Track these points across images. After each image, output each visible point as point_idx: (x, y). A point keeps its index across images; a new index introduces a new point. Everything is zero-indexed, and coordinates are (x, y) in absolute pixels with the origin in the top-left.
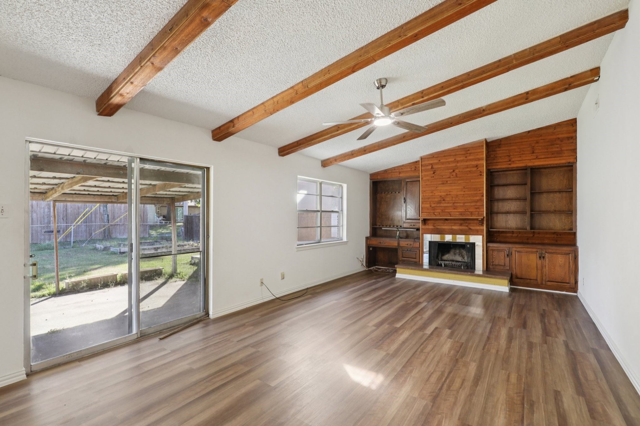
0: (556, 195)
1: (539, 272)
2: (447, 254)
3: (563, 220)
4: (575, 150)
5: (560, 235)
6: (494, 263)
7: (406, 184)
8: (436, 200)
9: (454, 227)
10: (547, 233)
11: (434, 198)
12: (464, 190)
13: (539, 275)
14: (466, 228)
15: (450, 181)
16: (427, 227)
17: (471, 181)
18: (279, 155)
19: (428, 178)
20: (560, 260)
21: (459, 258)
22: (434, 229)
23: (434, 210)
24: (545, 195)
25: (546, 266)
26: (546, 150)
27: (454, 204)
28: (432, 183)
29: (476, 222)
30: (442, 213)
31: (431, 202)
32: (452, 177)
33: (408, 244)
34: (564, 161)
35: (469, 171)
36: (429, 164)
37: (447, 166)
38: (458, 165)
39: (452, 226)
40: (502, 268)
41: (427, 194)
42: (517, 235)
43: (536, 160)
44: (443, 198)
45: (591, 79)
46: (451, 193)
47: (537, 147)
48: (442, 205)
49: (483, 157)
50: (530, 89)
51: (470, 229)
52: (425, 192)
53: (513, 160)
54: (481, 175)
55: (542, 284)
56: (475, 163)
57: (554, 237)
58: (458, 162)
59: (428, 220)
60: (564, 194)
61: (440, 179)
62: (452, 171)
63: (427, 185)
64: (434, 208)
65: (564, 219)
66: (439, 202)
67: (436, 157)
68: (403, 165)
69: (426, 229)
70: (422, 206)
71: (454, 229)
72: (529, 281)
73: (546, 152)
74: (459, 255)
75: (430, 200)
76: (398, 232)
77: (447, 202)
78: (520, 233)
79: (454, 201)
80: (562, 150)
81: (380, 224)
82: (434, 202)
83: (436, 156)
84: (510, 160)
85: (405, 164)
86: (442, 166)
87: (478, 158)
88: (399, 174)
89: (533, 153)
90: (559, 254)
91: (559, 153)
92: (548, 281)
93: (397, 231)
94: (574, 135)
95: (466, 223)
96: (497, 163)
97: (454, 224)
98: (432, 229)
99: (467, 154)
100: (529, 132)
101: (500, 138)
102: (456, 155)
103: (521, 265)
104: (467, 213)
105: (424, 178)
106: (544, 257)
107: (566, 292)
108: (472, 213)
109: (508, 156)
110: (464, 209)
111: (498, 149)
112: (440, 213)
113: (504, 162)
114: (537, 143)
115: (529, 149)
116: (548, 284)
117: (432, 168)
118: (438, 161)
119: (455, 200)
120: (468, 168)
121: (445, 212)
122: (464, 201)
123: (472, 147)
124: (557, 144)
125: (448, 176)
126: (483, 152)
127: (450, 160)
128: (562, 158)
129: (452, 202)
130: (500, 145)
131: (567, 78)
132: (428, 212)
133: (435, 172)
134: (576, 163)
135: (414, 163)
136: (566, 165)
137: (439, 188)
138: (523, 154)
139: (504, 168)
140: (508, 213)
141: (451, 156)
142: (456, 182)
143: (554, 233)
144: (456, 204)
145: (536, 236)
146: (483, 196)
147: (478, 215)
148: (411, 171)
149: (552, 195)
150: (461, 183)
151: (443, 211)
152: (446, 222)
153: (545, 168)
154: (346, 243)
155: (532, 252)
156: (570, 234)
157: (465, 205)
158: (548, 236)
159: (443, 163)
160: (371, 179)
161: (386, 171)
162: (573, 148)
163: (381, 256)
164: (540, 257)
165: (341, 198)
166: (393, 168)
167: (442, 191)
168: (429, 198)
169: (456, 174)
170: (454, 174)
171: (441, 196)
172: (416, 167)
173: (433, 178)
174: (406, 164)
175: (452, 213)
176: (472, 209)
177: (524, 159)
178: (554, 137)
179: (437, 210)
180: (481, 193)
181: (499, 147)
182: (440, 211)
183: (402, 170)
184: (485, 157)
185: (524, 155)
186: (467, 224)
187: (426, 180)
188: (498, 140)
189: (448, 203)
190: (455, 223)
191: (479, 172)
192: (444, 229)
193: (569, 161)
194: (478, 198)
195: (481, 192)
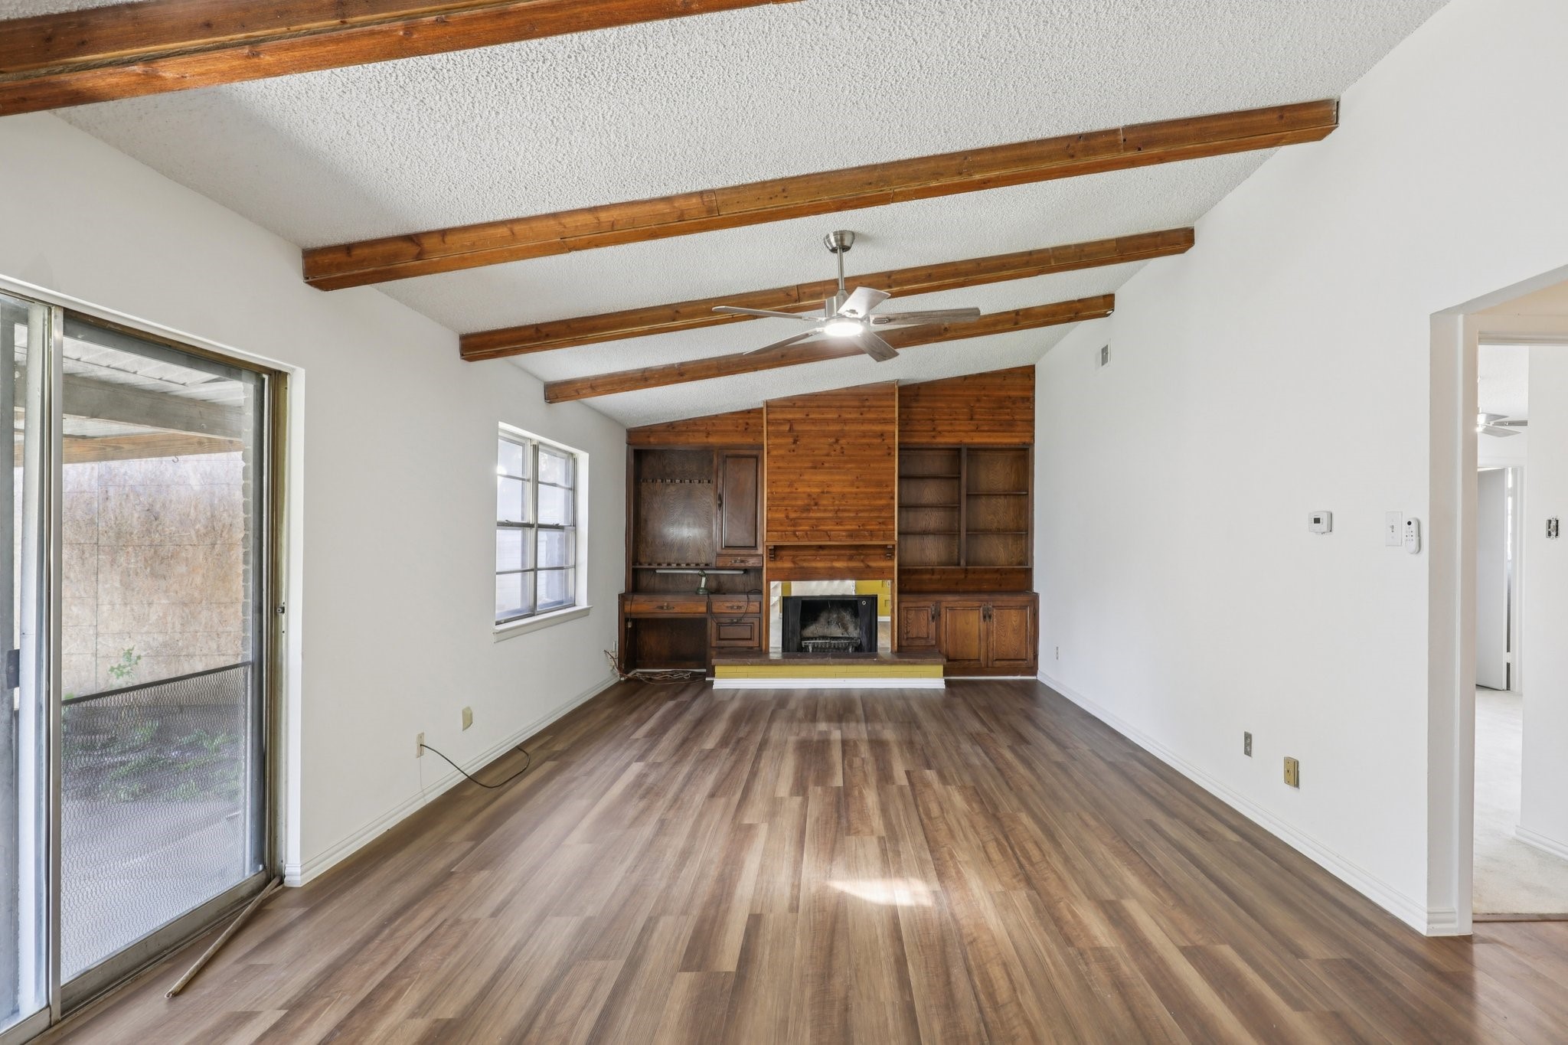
0: (999, 500)
1: (983, 644)
2: (812, 624)
3: (1010, 546)
4: (1031, 422)
5: (1005, 574)
6: (910, 635)
7: (725, 462)
8: (799, 503)
9: (837, 564)
10: (986, 571)
11: (796, 499)
12: (856, 483)
13: (983, 651)
14: (861, 565)
15: (829, 462)
16: (779, 564)
17: (872, 465)
18: (462, 355)
19: (782, 452)
20: (1014, 619)
21: (837, 631)
22: (795, 568)
23: (794, 526)
24: (983, 500)
25: (993, 632)
26: (991, 417)
27: (836, 513)
28: (790, 465)
29: (880, 551)
30: (812, 533)
31: (789, 508)
32: (833, 453)
33: (732, 608)
34: (1016, 440)
35: (868, 445)
36: (784, 420)
37: (823, 428)
38: (847, 428)
39: (832, 561)
40: (923, 642)
41: (780, 490)
42: (939, 577)
43: (974, 433)
44: (814, 499)
45: (1103, 311)
46: (830, 489)
47: (978, 408)
48: (812, 515)
49: (894, 419)
50: (1022, 307)
51: (868, 567)
52: (774, 484)
53: (940, 428)
54: (889, 454)
55: (987, 667)
56: (878, 428)
57: (997, 579)
58: (845, 422)
59: (782, 548)
60: (1012, 500)
61: (808, 456)
62: (833, 440)
63: (779, 468)
64: (794, 522)
65: (1012, 545)
66: (807, 509)
67: (798, 407)
68: (716, 416)
69: (777, 569)
70: (769, 516)
71: (838, 568)
72: (967, 663)
73: (992, 420)
74: (837, 624)
75: (786, 502)
76: (704, 579)
77: (822, 508)
78: (944, 572)
79: (836, 508)
80: (1014, 420)
81: (649, 560)
82: (796, 508)
83: (799, 404)
84: (934, 429)
85: (721, 414)
86: (813, 428)
87: (884, 419)
88: (707, 437)
89: (972, 419)
90: (1011, 608)
91: (1009, 426)
92: (996, 660)
93: (702, 576)
94: (1031, 394)
95: (861, 554)
96: (912, 431)
97: (836, 557)
98: (791, 569)
99: (864, 407)
100: (966, 378)
101: (917, 382)
102: (841, 407)
103: (955, 634)
104: (862, 532)
105: (774, 453)
106: (990, 617)
107: (1022, 675)
108: (872, 534)
109: (930, 419)
110: (856, 525)
111: (914, 405)
112: (809, 533)
113: (924, 431)
114: (978, 400)
115: (965, 410)
116: (996, 666)
117: (790, 429)
118: (803, 416)
119: (841, 505)
120: (864, 437)
121: (817, 531)
122: (856, 508)
123: (874, 395)
124: (1007, 408)
125: (825, 452)
126: (894, 407)
127: (830, 416)
128: (1014, 434)
129: (832, 508)
130: (917, 395)
131: (1073, 302)
132: (782, 531)
133: (797, 441)
134: (1032, 444)
135: (742, 412)
136: (1019, 447)
137: (806, 477)
138: (955, 419)
139: (923, 444)
140: (924, 533)
141: (831, 407)
142: (842, 466)
143: (997, 571)
144: (840, 514)
145: (970, 576)
146: (893, 498)
147: (885, 537)
148: (737, 431)
149: (994, 501)
150: (851, 468)
151: (814, 529)
152: (822, 552)
153: (985, 450)
154: (585, 613)
155: (972, 609)
156: (1019, 571)
157: (860, 515)
158: (987, 576)
159: (814, 422)
160: (629, 444)
161: (671, 427)
162: (1030, 417)
163: (651, 642)
164: (984, 617)
165: (571, 489)
166: (690, 419)
167: (811, 483)
168: (784, 499)
169: (842, 448)
170: (838, 447)
171: (809, 495)
172: (747, 424)
173: (792, 453)
174: (724, 414)
175: (832, 533)
176: (872, 525)
177: (958, 428)
178: (1003, 393)
179: (801, 525)
180: (889, 493)
181: (917, 401)
182: (807, 528)
183: (714, 428)
184: (897, 419)
185: (957, 422)
186: (862, 557)
187: (776, 456)
188: (914, 385)
189: (825, 511)
190: (838, 555)
191: (886, 447)
192: (816, 568)
193: (1023, 440)
194: (883, 502)
195: (889, 489)
